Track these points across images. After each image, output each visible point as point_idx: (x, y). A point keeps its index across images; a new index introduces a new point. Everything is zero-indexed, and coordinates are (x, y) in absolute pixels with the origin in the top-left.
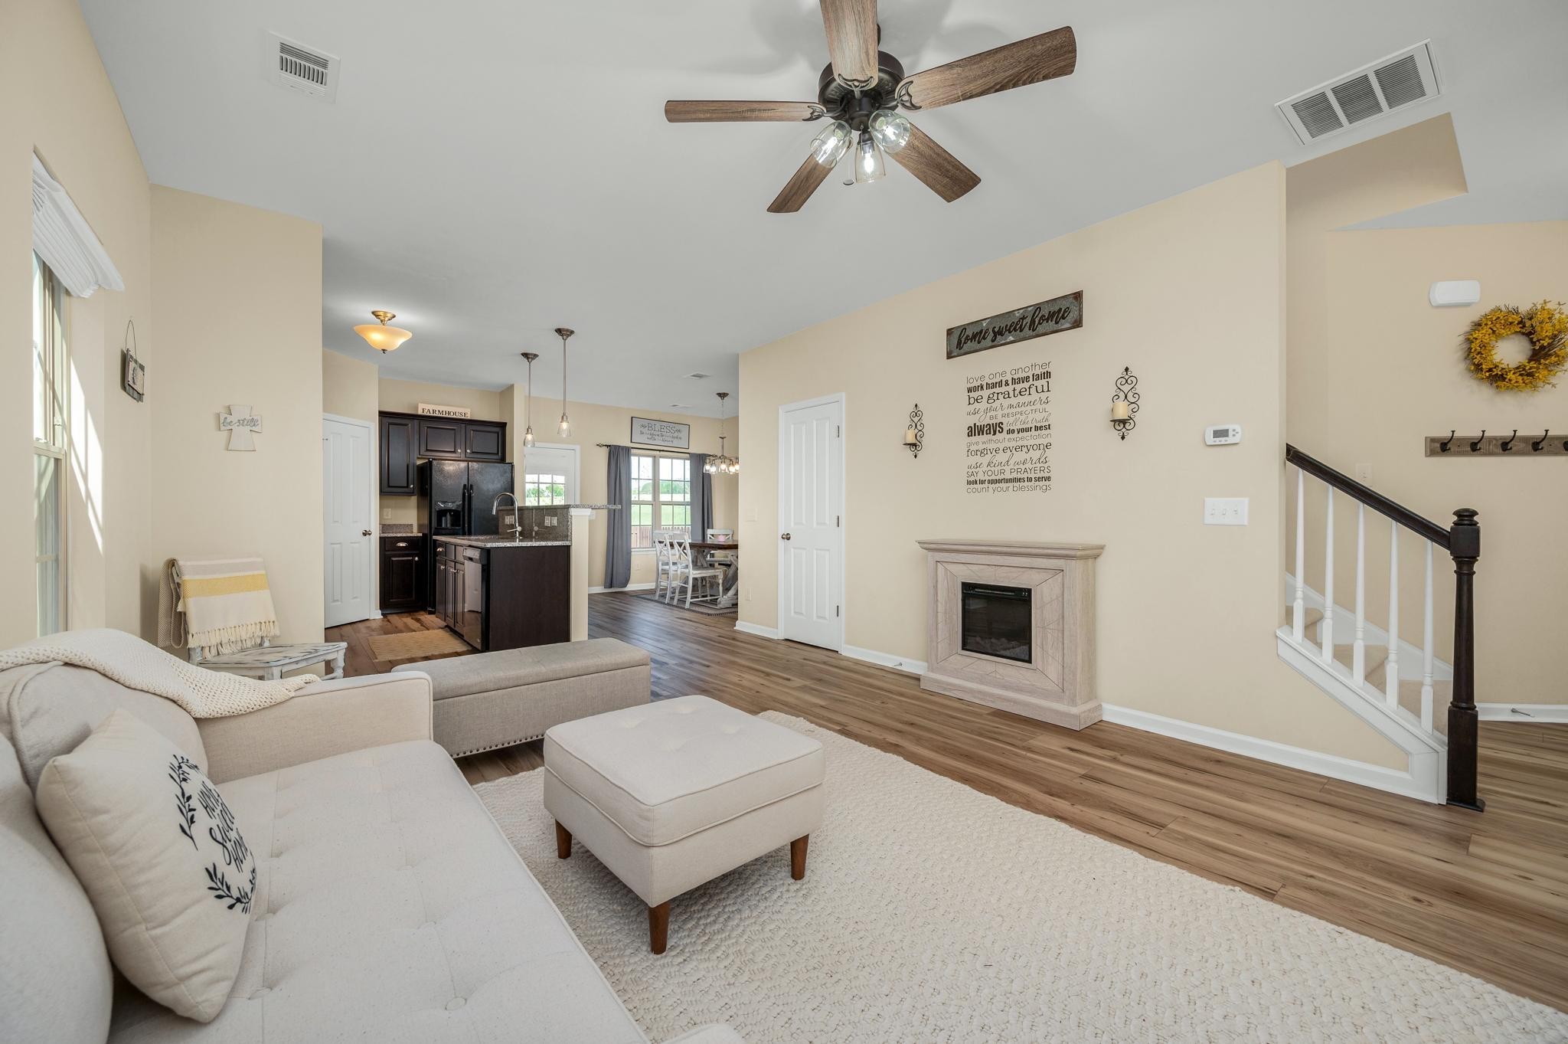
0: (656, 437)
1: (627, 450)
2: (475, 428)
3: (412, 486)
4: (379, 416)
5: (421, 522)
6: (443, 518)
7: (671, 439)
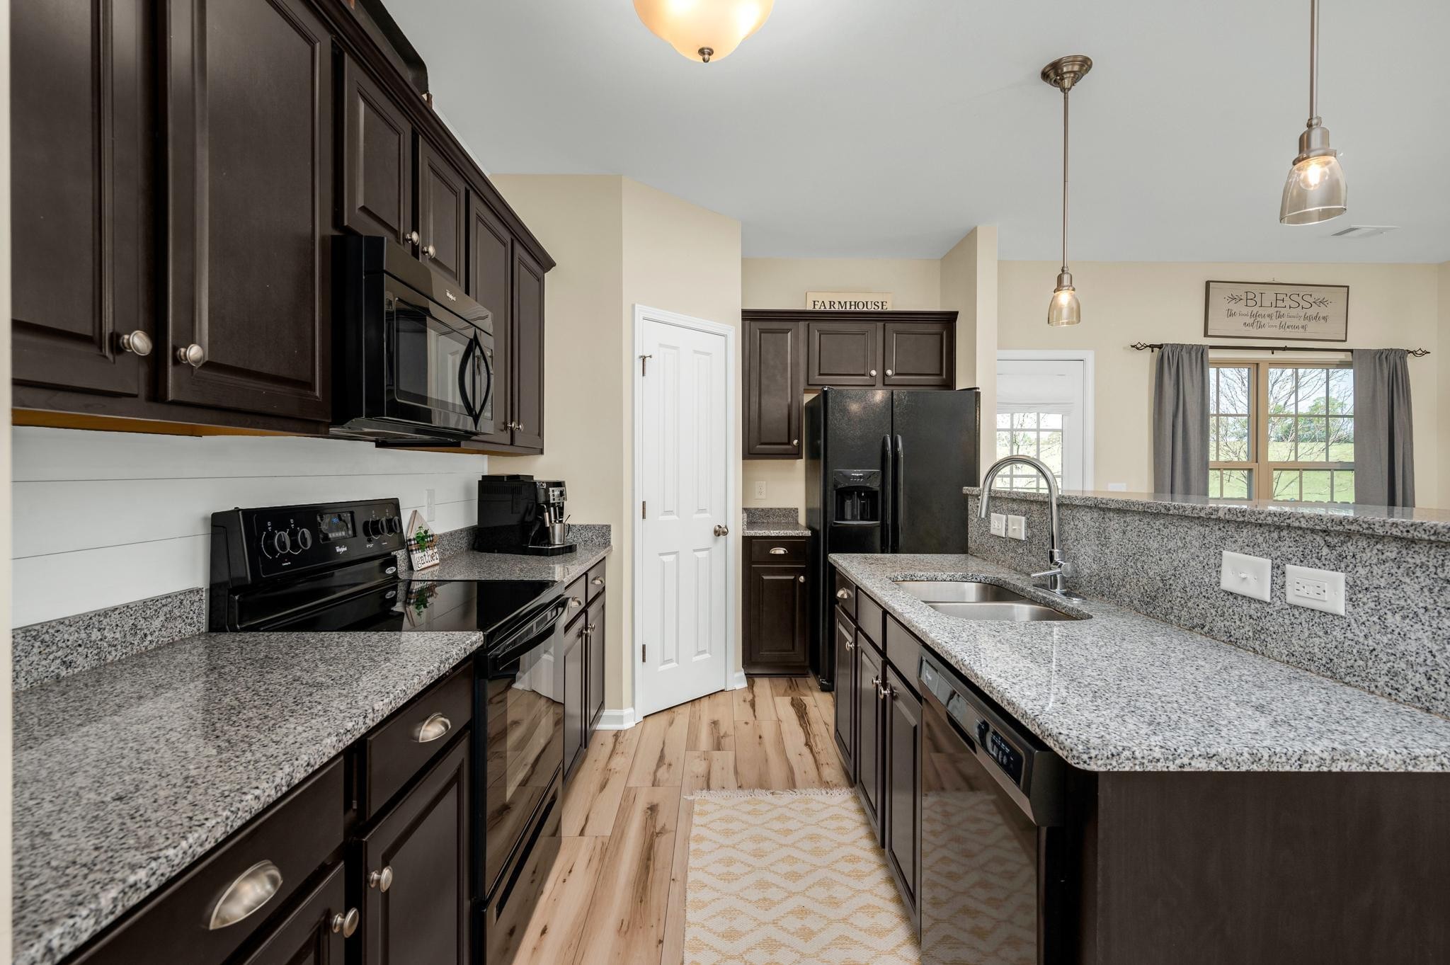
0: (1266, 321)
1: (1199, 355)
2: (899, 326)
3: (795, 442)
4: (743, 319)
5: (811, 506)
6: (848, 503)
7: (1302, 322)
